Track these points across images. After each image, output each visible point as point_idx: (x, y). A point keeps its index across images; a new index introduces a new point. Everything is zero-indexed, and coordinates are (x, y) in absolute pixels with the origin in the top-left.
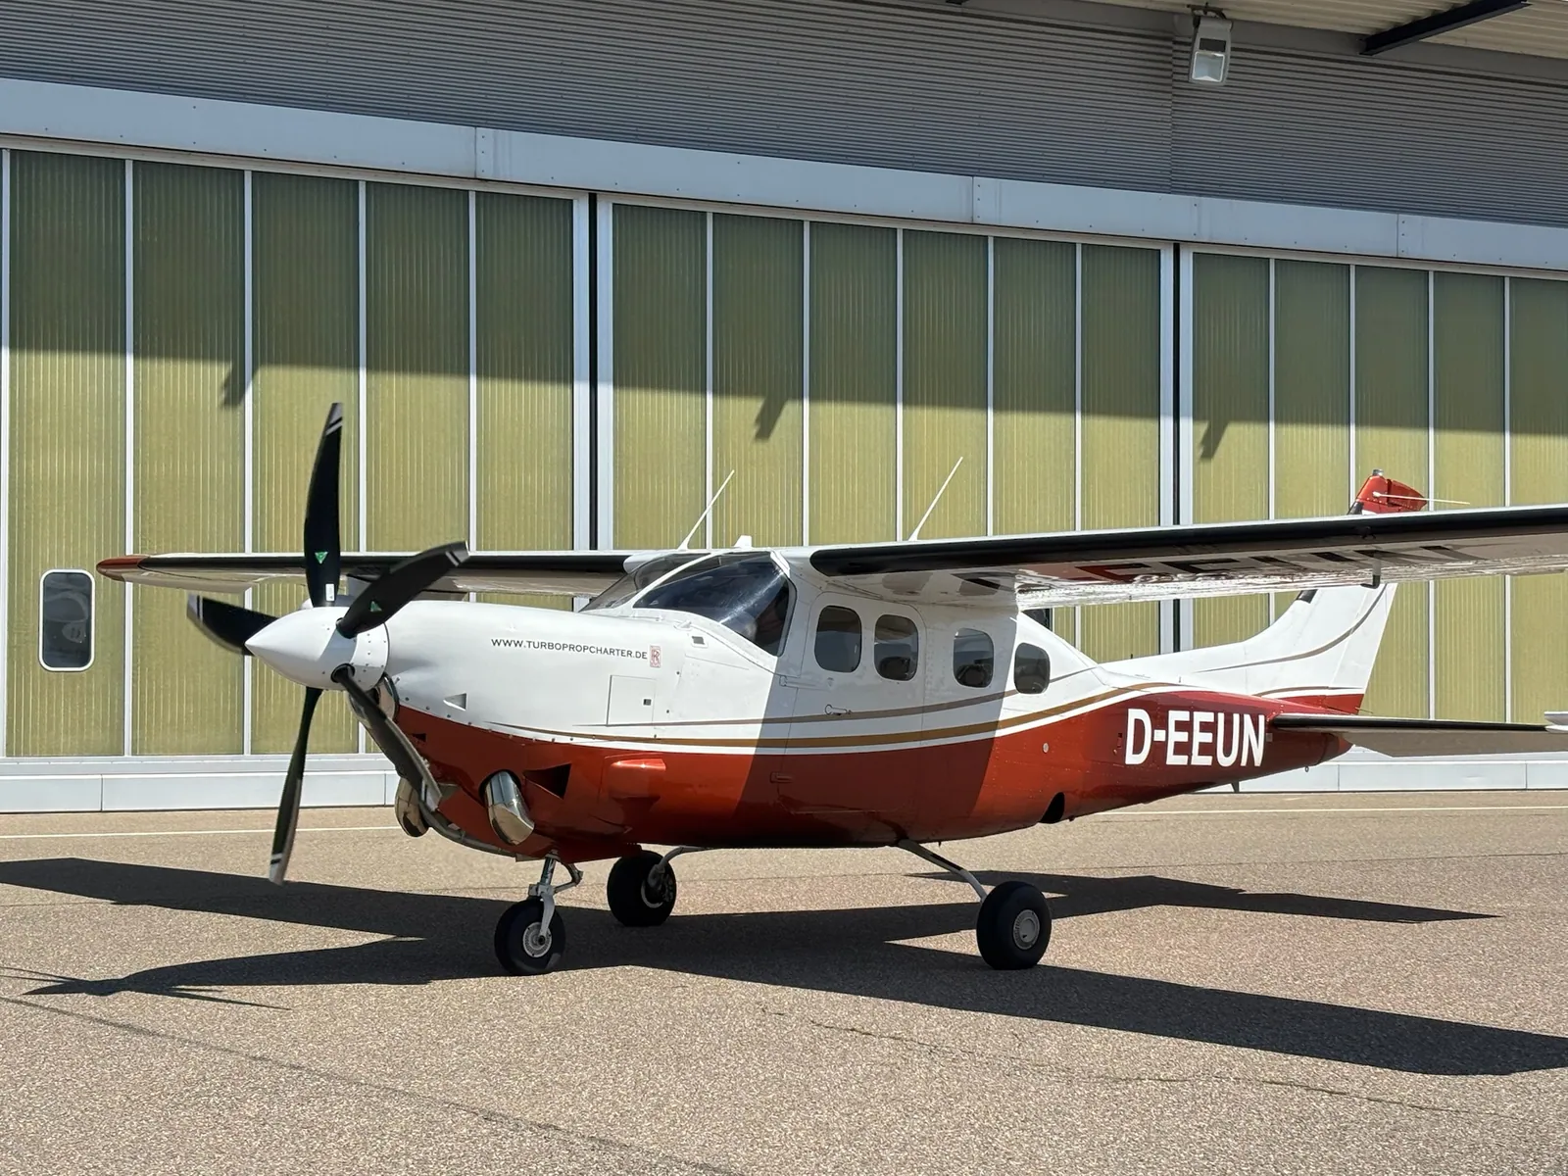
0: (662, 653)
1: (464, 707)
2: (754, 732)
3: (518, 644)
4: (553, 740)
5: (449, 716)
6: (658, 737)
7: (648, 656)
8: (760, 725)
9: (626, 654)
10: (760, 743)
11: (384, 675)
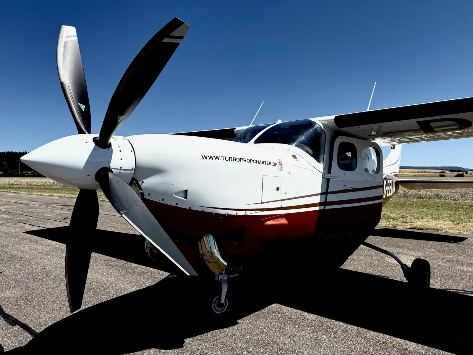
0: (283, 163)
1: (186, 198)
2: (317, 200)
3: (217, 158)
4: (237, 214)
5: (177, 204)
6: (282, 207)
7: (278, 164)
8: (319, 196)
9: (269, 164)
10: (320, 204)
11: (133, 179)
